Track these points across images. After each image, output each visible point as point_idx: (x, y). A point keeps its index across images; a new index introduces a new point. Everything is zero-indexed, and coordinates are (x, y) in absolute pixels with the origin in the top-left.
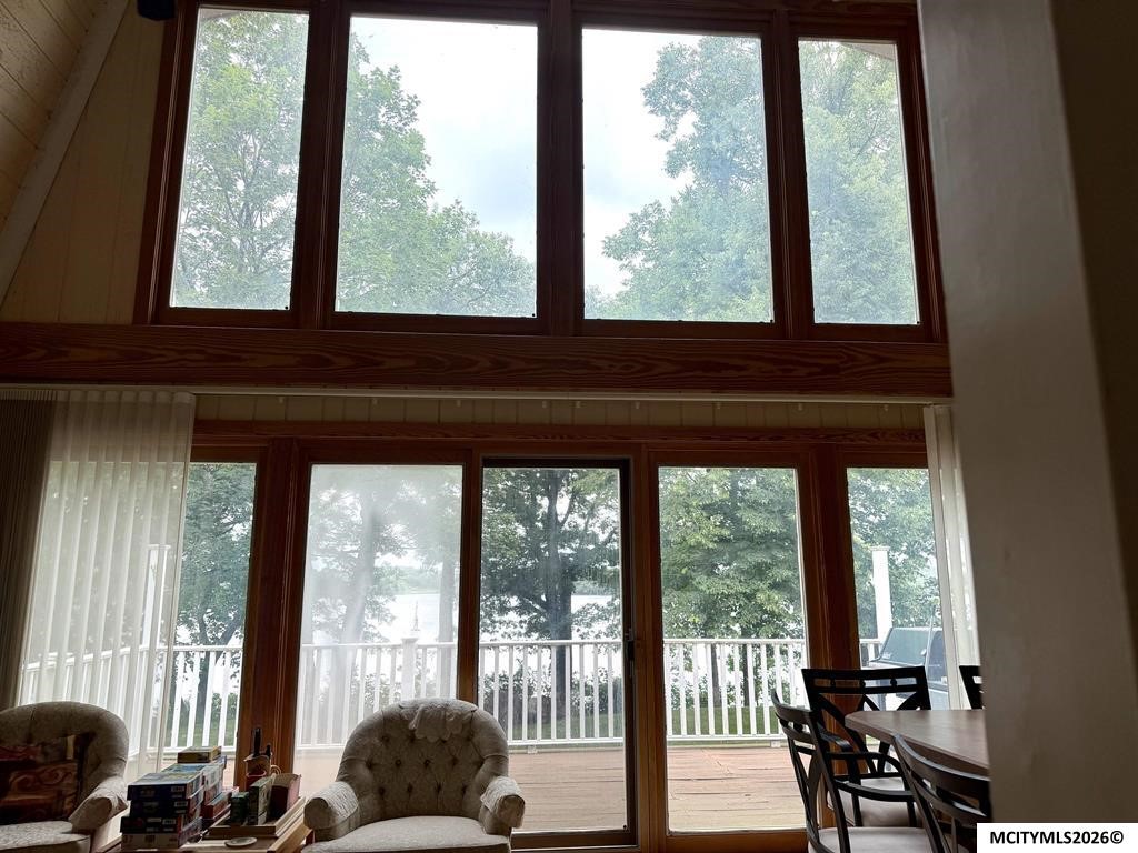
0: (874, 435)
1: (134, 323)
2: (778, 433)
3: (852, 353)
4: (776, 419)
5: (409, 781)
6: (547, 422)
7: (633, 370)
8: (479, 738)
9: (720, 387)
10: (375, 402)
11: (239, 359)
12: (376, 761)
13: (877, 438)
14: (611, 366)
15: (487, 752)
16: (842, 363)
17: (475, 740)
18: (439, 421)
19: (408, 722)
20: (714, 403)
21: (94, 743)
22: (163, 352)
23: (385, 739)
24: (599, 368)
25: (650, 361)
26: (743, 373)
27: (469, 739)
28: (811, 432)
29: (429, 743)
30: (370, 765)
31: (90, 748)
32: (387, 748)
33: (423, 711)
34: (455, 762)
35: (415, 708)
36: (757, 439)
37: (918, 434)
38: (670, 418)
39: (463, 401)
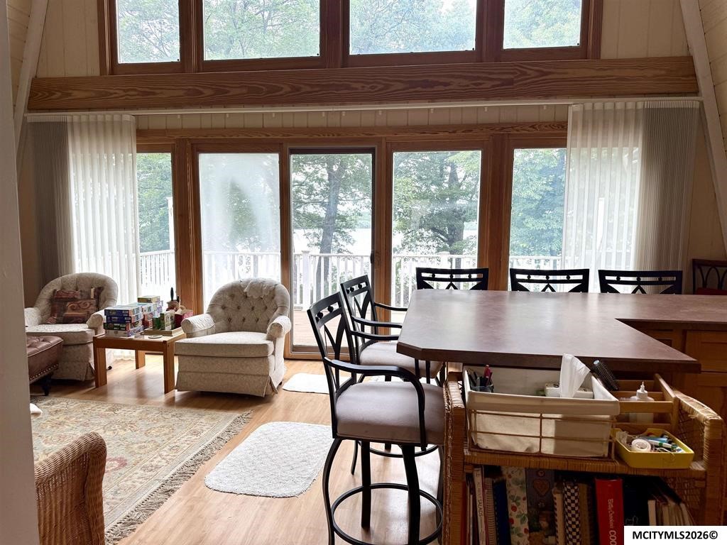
0: (533, 127)
1: (101, 75)
2: (469, 128)
3: (525, 70)
4: (470, 119)
5: (243, 315)
6: (325, 125)
7: (376, 89)
8: (278, 298)
9: (433, 98)
10: (228, 116)
11: (154, 94)
12: (227, 305)
13: (536, 128)
14: (363, 87)
15: (279, 304)
16: (515, 77)
17: (275, 298)
18: (263, 127)
19: (244, 288)
20: (429, 110)
21: (103, 292)
22: (117, 91)
23: (232, 296)
24: (356, 89)
25: (387, 82)
26: (447, 88)
27: (273, 298)
28: (490, 126)
29: (253, 299)
30: (224, 308)
31: (102, 293)
32: (233, 299)
33: (252, 283)
34: (266, 308)
35: (248, 282)
36: (454, 132)
37: (563, 126)
38: (401, 121)
39: (276, 113)
